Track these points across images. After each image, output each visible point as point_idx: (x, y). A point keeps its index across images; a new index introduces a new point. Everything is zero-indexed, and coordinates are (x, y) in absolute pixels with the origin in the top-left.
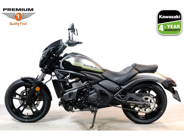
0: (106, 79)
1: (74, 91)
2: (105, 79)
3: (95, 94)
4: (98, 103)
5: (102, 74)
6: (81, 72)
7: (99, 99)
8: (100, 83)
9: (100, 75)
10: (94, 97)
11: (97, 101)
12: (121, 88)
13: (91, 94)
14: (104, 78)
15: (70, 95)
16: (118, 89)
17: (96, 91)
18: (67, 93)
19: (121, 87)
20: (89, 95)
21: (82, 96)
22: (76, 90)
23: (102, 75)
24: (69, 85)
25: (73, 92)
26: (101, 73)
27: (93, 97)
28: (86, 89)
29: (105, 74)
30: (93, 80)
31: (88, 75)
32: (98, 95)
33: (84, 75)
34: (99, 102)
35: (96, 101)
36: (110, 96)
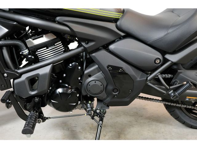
0: (128, 35)
1: (41, 72)
2: (124, 37)
3: (99, 75)
4: (107, 97)
5: (118, 23)
6: (58, 18)
7: (110, 88)
8: (112, 47)
9: (112, 26)
10: (98, 83)
11: (104, 92)
12: (166, 60)
13: (90, 76)
14: (123, 34)
15: (32, 81)
16: (158, 61)
17: (100, 68)
18: (24, 77)
19: (168, 56)
20: (84, 78)
21: (65, 81)
22: (47, 70)
23: (117, 27)
24: (29, 54)
25: (38, 74)
26: (115, 20)
27: (93, 83)
28: (75, 64)
29: (125, 23)
30: (92, 41)
31: (78, 28)
32: (106, 78)
33: (67, 29)
34: (109, 94)
35: (102, 91)
36: (138, 79)
